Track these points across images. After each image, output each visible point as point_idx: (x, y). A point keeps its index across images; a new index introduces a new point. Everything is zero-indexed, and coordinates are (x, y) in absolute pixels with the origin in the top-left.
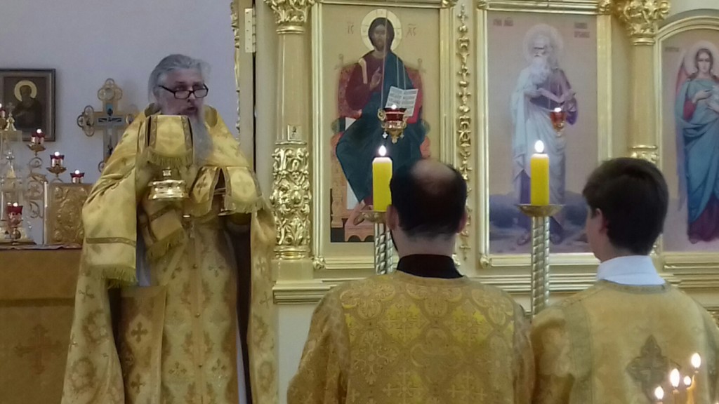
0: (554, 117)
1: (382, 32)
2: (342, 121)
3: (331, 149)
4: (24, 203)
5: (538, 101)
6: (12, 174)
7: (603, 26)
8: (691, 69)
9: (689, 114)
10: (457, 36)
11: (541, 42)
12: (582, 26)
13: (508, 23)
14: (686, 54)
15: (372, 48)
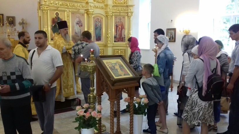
0: (79, 26)
1: (57, 14)
2: (52, 25)
3: (51, 29)
4: (10, 34)
5: (77, 24)
6: (8, 30)
7: (86, 14)
8: (96, 20)
9: (96, 26)
10: (67, 15)
11: (78, 16)
12: (83, 14)
13: (74, 14)
14: (96, 19)
15: (56, 16)
